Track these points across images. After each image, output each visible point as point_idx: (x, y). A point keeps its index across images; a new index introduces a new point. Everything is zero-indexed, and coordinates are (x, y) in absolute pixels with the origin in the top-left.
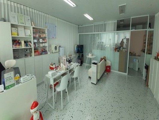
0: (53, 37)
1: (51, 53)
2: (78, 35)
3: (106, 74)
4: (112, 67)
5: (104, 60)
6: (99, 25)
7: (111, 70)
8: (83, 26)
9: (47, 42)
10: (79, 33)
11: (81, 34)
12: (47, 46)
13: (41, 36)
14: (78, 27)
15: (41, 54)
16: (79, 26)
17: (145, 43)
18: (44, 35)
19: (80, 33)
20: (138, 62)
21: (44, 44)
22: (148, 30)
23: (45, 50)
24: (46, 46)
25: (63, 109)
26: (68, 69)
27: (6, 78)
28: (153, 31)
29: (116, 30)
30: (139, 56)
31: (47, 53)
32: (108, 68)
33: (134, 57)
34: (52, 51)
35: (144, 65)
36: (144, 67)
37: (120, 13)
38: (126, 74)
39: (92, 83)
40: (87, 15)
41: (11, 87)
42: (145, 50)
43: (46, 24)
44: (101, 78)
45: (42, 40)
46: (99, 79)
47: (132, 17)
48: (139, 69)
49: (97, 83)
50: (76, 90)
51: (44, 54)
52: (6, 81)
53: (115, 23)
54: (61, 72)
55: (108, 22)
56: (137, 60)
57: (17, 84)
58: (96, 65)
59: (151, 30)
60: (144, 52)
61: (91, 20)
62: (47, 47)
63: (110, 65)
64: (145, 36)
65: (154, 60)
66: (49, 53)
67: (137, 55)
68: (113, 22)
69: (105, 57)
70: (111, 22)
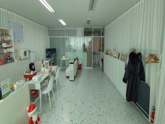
0: (19, 41)
1: (18, 60)
2: (49, 38)
3: (79, 71)
4: (82, 65)
5: (77, 60)
6: (71, 30)
7: (82, 68)
8: (53, 29)
9: (13, 46)
10: (49, 36)
11: (52, 38)
12: (14, 51)
13: (4, 38)
14: (49, 30)
15: (5, 63)
16: (49, 28)
17: (100, 45)
18: (9, 38)
19: (51, 36)
20: (98, 58)
21: (8, 49)
22: (102, 37)
23: (10, 57)
24: (11, 51)
25: (52, 108)
26: (50, 72)
27: (3, 86)
28: (104, 38)
29: (84, 35)
30: (98, 54)
31: (14, 61)
32: (80, 66)
33: (95, 55)
34: (20, 57)
35: (101, 59)
36: (101, 61)
37: (87, 24)
38: (92, 68)
39: (70, 81)
40: (62, 20)
41: (7, 96)
42: (100, 50)
43: (9, 24)
44: (76, 75)
45: (6, 44)
46: (75, 75)
47: (93, 28)
48: (98, 63)
49: (74, 79)
50: (59, 90)
51: (9, 63)
52: (3, 90)
53: (83, 30)
54: (45, 76)
55: (78, 29)
56: (97, 57)
57: (12, 92)
58: (73, 64)
59: (103, 37)
60: (100, 51)
61: (64, 25)
62: (14, 53)
63: (81, 63)
64: (100, 40)
65: (106, 55)
66: (16, 60)
67: (96, 53)
68: (82, 29)
69: (77, 57)
70: (80, 29)
